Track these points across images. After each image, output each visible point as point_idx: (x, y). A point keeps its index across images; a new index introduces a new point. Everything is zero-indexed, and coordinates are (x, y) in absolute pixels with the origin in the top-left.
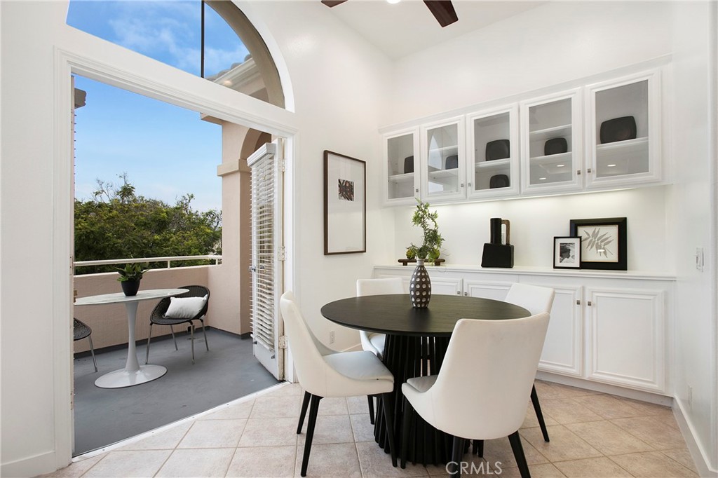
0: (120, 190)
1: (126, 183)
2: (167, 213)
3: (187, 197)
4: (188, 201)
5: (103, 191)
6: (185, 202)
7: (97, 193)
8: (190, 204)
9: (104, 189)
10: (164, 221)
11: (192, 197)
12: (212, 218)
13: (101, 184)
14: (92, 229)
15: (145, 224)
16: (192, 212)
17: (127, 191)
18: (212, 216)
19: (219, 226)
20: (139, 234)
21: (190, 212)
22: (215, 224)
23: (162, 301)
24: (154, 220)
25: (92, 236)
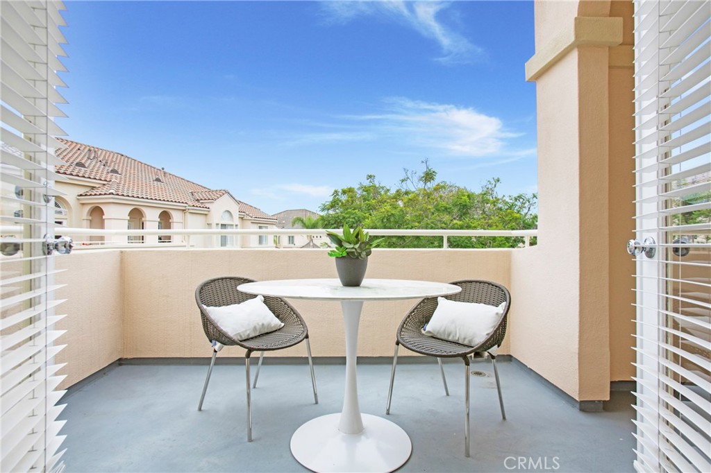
0: (423, 175)
1: (427, 168)
2: (468, 196)
3: (493, 182)
4: (493, 186)
5: (408, 178)
6: (490, 187)
7: (403, 181)
8: (496, 189)
9: (409, 176)
10: (466, 205)
11: (498, 181)
12: (522, 203)
13: (406, 170)
14: (393, 212)
15: (446, 209)
16: (499, 197)
17: (429, 176)
18: (521, 200)
19: (530, 212)
20: (438, 218)
21: (496, 198)
22: (525, 211)
23: (423, 301)
24: (455, 205)
25: (392, 219)
